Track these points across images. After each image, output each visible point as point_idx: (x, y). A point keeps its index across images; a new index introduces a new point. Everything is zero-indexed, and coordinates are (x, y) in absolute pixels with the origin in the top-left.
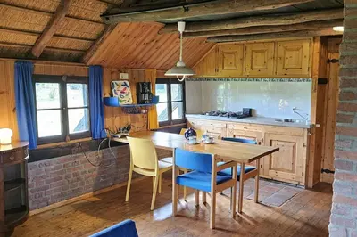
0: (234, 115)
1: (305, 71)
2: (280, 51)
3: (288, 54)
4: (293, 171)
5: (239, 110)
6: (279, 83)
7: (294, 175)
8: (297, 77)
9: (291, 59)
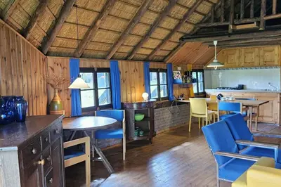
0: (234, 89)
1: (276, 63)
2: (262, 52)
3: (266, 54)
4: (272, 117)
5: (237, 86)
6: (260, 70)
7: (273, 119)
8: (271, 66)
9: (268, 56)
